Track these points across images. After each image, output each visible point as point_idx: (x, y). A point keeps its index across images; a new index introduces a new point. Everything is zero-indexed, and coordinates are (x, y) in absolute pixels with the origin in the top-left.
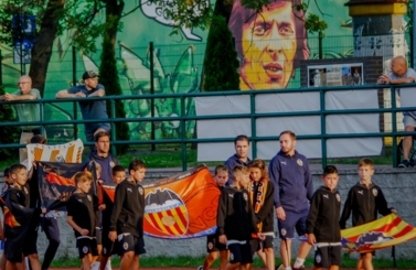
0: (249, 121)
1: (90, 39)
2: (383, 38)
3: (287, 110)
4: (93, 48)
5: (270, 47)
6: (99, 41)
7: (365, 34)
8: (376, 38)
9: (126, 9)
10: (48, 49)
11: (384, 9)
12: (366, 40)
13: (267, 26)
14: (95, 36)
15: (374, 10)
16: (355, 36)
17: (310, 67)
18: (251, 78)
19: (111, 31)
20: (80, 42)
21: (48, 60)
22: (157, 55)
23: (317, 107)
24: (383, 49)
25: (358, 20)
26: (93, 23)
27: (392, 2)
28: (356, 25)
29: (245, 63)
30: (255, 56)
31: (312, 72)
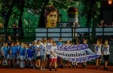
0: (46, 33)
2: (74, 18)
7: (70, 17)
8: (72, 18)
11: (74, 13)
12: (70, 19)
13: (52, 15)
14: (18, 16)
15: (72, 13)
16: (68, 18)
18: (48, 25)
19: (21, 15)
22: (31, 20)
23: (60, 31)
24: (74, 21)
25: (69, 15)
26: (18, 13)
27: (76, 12)
28: (68, 16)
29: (47, 22)
30: (49, 21)
31: (60, 24)
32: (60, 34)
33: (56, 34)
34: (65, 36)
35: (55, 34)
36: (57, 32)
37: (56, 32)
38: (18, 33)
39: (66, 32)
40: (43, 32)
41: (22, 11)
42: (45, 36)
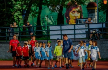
0: (60, 31)
1: (35, 15)
2: (94, 14)
3: (67, 29)
4: (36, 16)
5: (75, 16)
6: (37, 15)
7: (90, 13)
8: (92, 14)
9: (43, 9)
10: (28, 17)
11: (94, 8)
12: (90, 14)
14: (36, 14)
15: (92, 8)
16: (88, 14)
17: (77, 20)
18: (71, 22)
19: (40, 13)
20: (33, 15)
21: (28, 19)
22: (53, 17)
23: (73, 28)
24: (93, 16)
25: (88, 10)
26: (36, 11)
27: (95, 7)
28: (88, 12)
29: (70, 19)
30: (72, 17)
31: (78, 21)
32: (74, 30)
33: (70, 31)
34: (79, 33)
35: (68, 31)
36: (71, 29)
37: (69, 29)
38: (32, 32)
39: (80, 28)
40: (57, 29)
41: (40, 9)
42: (59, 34)
